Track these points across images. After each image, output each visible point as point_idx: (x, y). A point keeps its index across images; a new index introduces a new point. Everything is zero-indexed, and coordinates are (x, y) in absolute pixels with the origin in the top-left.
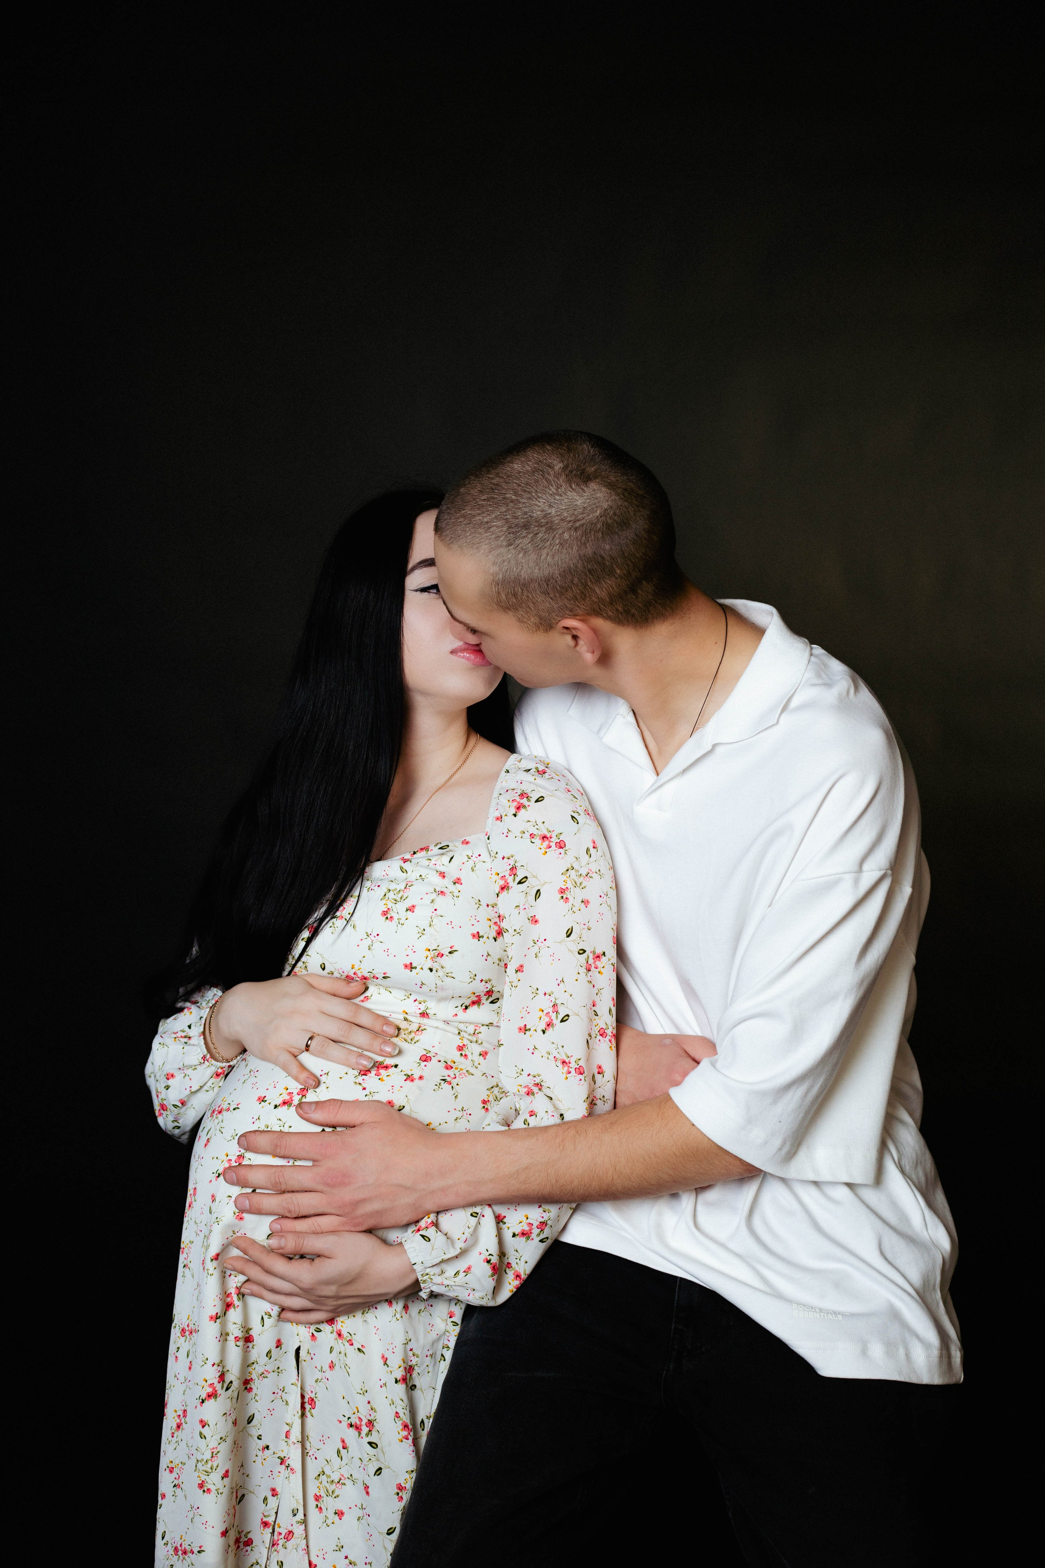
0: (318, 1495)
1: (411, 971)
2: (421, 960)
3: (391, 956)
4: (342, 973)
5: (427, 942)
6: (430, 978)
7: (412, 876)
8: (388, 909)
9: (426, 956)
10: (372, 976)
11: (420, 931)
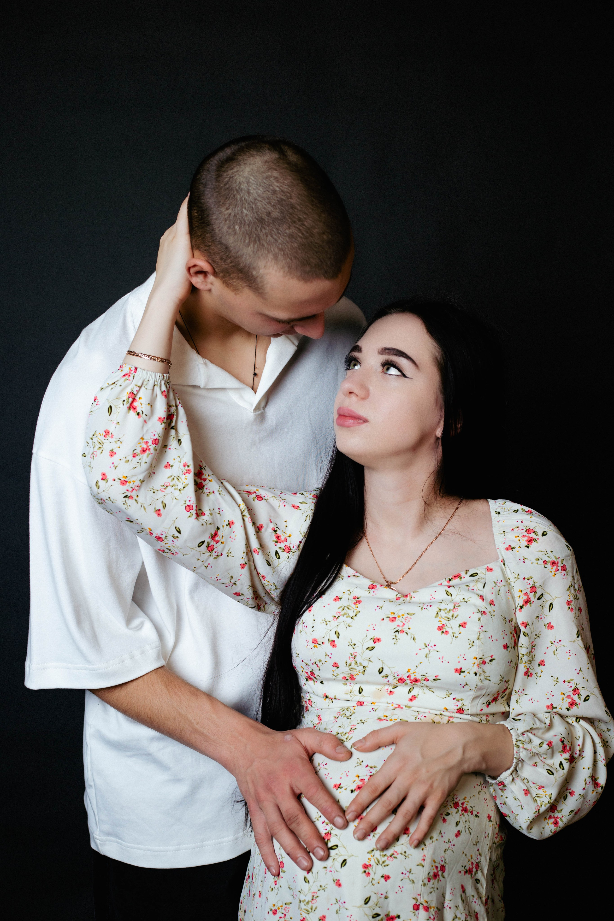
1: (460, 674)
2: (470, 666)
3: (445, 663)
4: (397, 676)
5: (475, 652)
6: (473, 680)
7: (457, 598)
8: (443, 625)
9: (473, 663)
10: (424, 679)
11: (471, 643)
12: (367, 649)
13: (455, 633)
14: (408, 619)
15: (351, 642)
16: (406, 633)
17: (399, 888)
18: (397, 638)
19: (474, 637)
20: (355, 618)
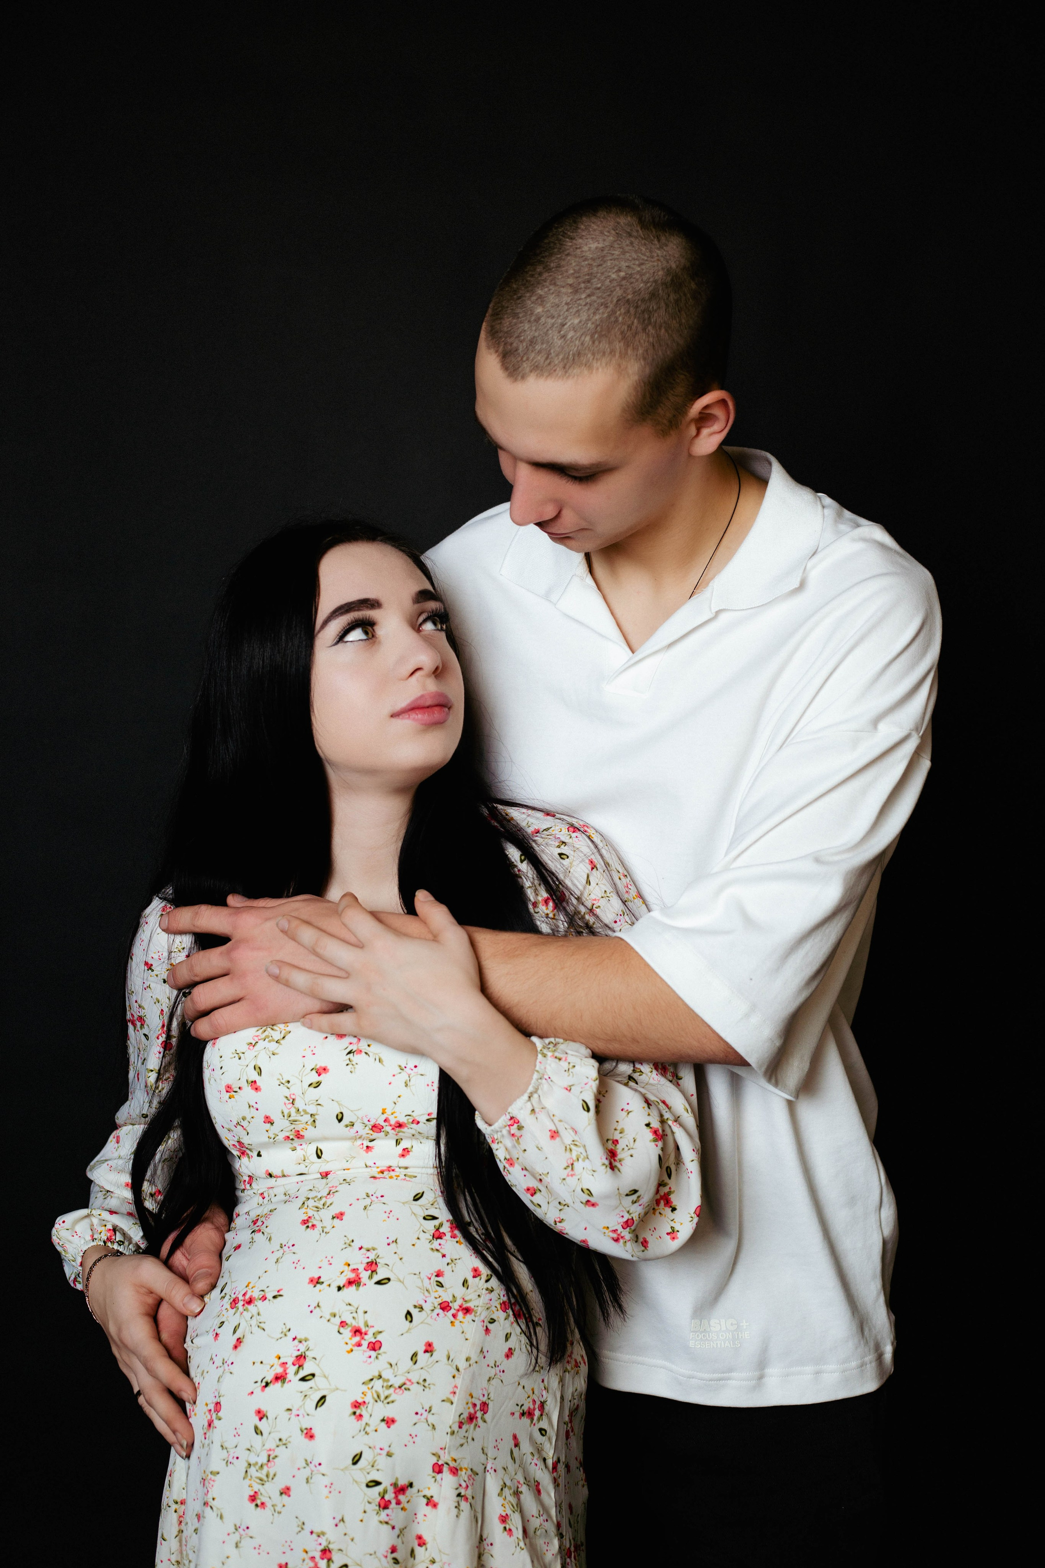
4: (367, 1123)
10: (410, 1121)
12: (310, 1085)
15: (281, 1078)
16: (366, 1053)
17: (410, 1437)
18: (354, 1063)
20: (282, 1042)
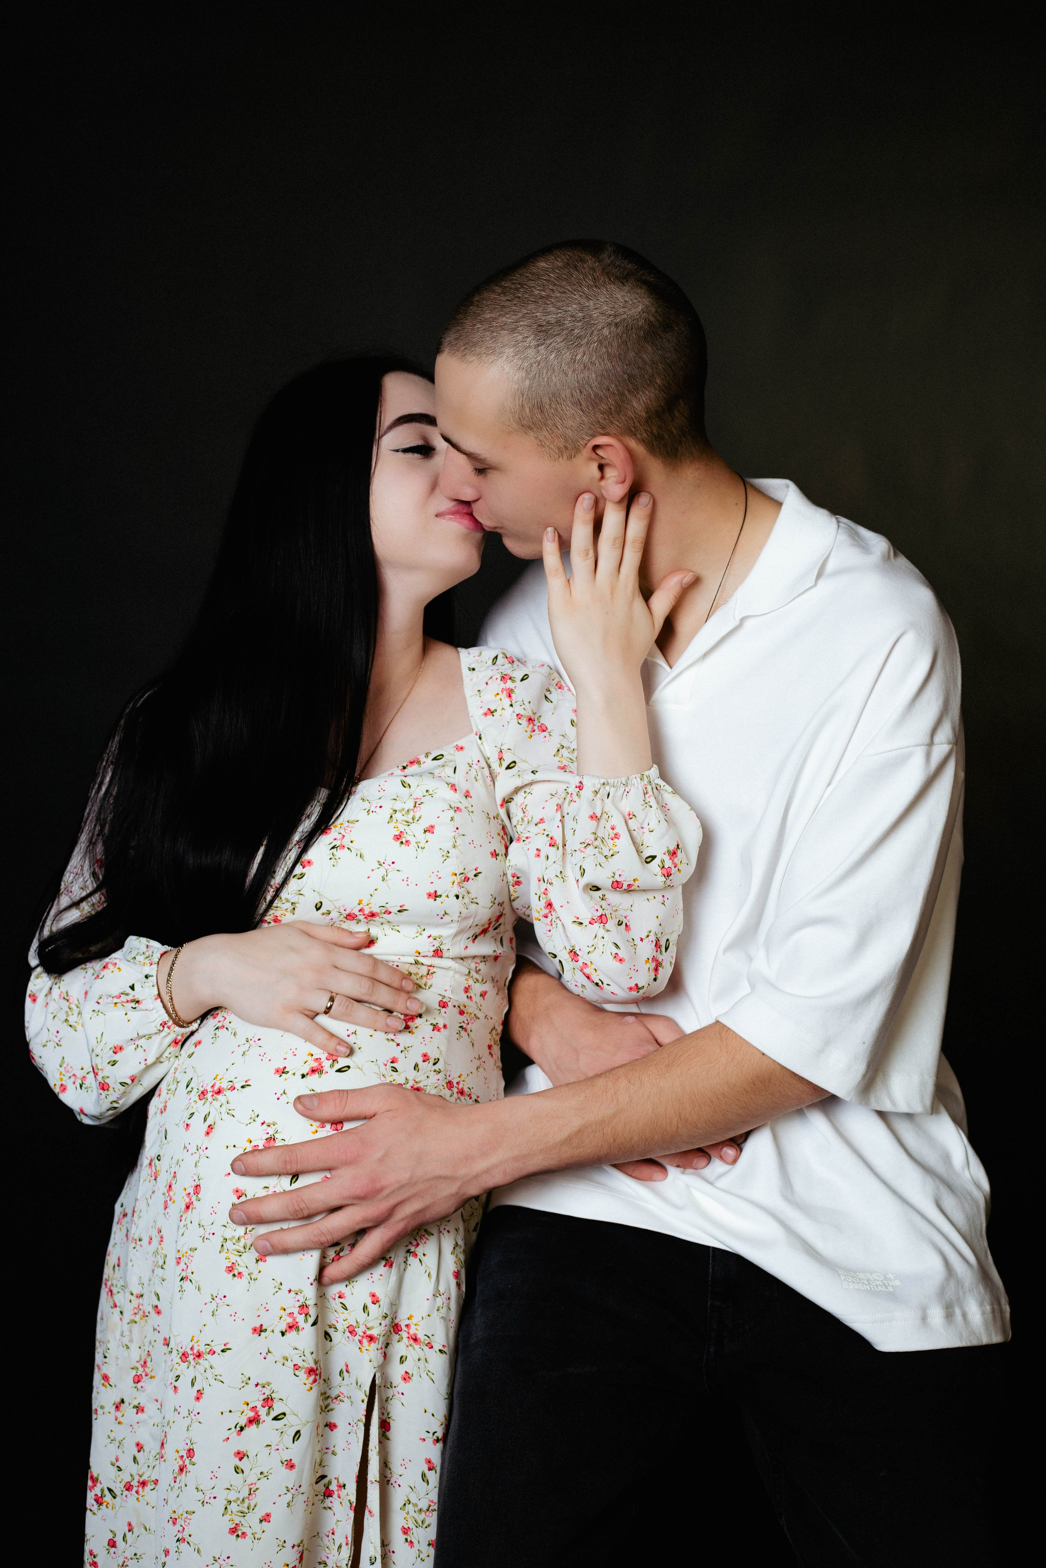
0: (406, 1527)
1: (435, 900)
2: (447, 886)
3: (412, 886)
4: (343, 912)
5: (453, 865)
6: (454, 906)
7: (418, 792)
8: (401, 832)
9: (452, 881)
10: (384, 911)
11: (444, 854)
12: (294, 877)
13: (420, 843)
14: (348, 828)
16: (348, 848)
18: (337, 858)
19: (448, 845)
